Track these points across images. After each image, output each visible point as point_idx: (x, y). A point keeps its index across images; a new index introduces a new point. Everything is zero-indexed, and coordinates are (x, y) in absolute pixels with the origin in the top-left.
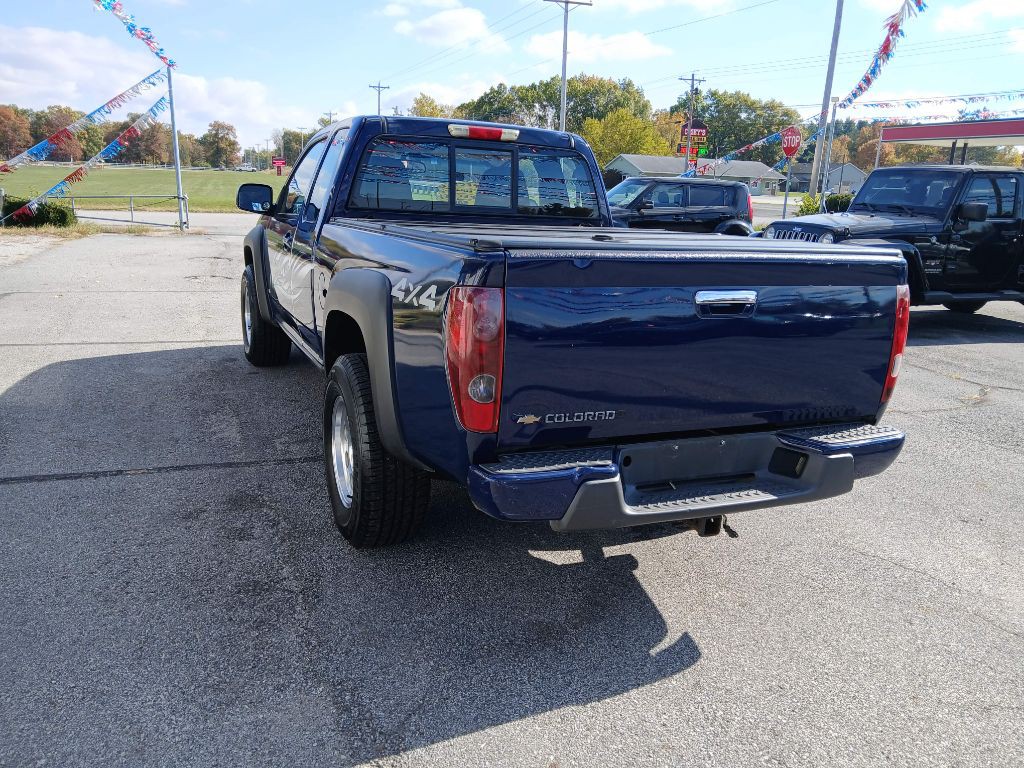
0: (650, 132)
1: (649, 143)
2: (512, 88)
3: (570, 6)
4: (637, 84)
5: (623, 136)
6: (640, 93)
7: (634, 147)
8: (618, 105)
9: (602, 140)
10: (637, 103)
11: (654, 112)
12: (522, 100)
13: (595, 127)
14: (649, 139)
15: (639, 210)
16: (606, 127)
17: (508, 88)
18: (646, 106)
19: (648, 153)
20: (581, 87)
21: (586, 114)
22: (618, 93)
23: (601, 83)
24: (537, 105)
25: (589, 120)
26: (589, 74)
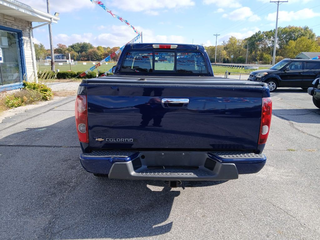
0: (314, 44)
1: (314, 48)
2: (263, 32)
3: (280, 3)
4: (310, 28)
5: (303, 46)
6: (311, 31)
7: (308, 49)
8: (303, 35)
9: (295, 48)
10: (310, 34)
11: (317, 37)
12: (267, 36)
13: (293, 43)
14: (314, 46)
15: (284, 71)
16: (297, 43)
17: (262, 32)
18: (313, 35)
19: (313, 51)
20: (288, 30)
21: (290, 39)
22: (303, 31)
23: (296, 28)
24: (272, 37)
25: (290, 41)
26: (292, 26)
